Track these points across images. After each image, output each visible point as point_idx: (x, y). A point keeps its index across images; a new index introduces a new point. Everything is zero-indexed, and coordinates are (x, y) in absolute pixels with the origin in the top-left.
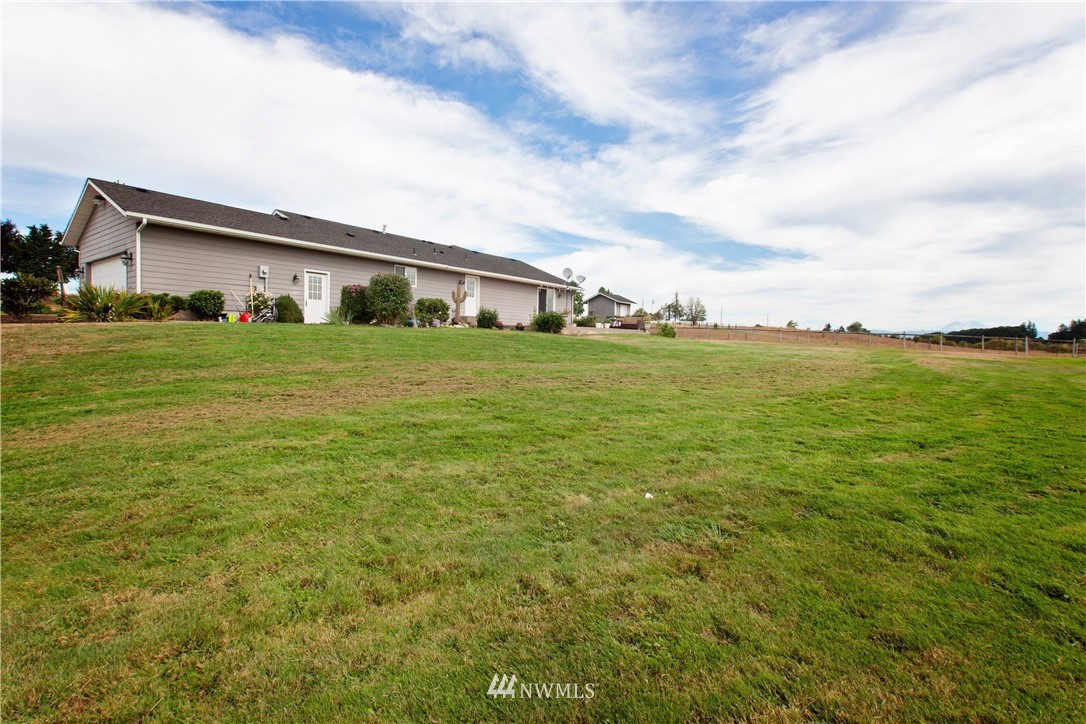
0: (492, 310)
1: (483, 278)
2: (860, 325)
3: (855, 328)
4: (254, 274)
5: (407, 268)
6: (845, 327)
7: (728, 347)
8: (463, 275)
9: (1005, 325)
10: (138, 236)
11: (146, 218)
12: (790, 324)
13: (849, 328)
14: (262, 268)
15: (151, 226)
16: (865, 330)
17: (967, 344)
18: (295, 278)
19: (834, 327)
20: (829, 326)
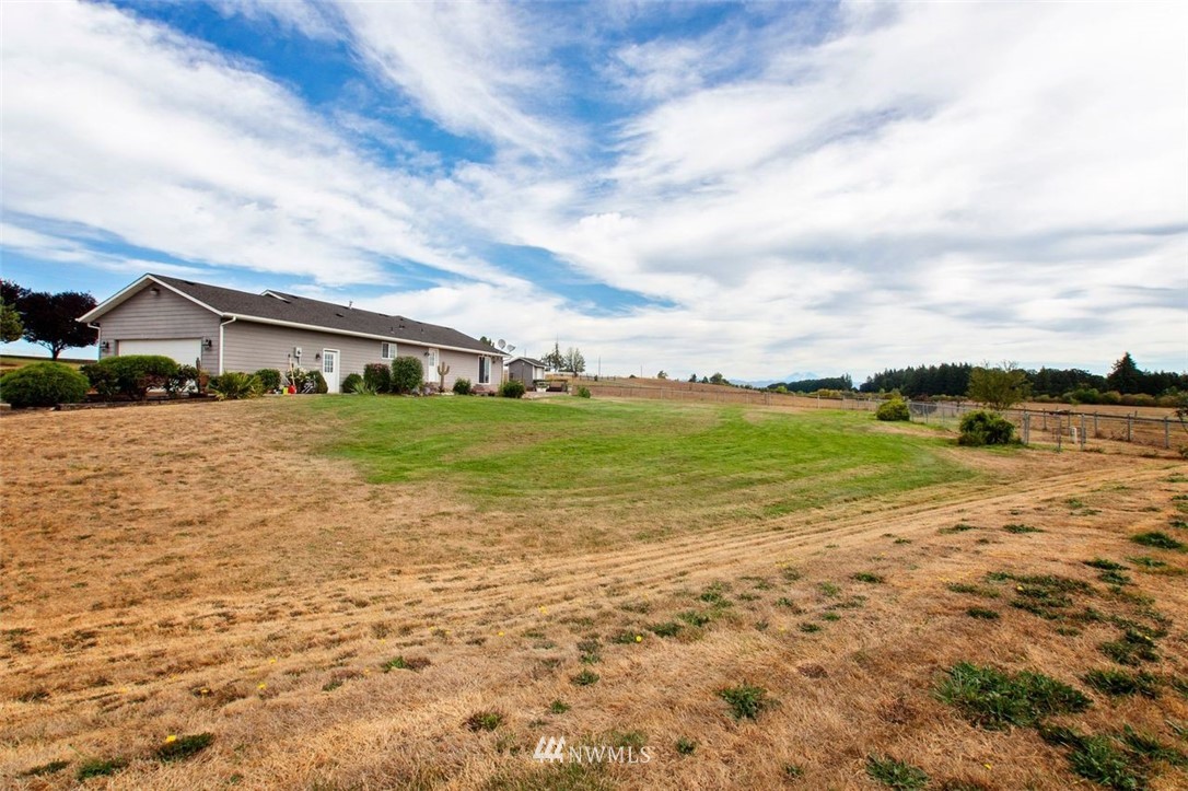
0: (466, 380)
1: (441, 350)
2: (721, 376)
3: (717, 379)
4: (292, 354)
5: (390, 345)
6: (708, 378)
7: (631, 406)
8: (427, 348)
9: (830, 377)
10: (222, 328)
11: (235, 316)
12: (661, 375)
13: (711, 379)
14: (298, 349)
15: (239, 321)
16: (725, 381)
17: (803, 394)
18: (318, 356)
19: (700, 378)
20: (694, 376)
